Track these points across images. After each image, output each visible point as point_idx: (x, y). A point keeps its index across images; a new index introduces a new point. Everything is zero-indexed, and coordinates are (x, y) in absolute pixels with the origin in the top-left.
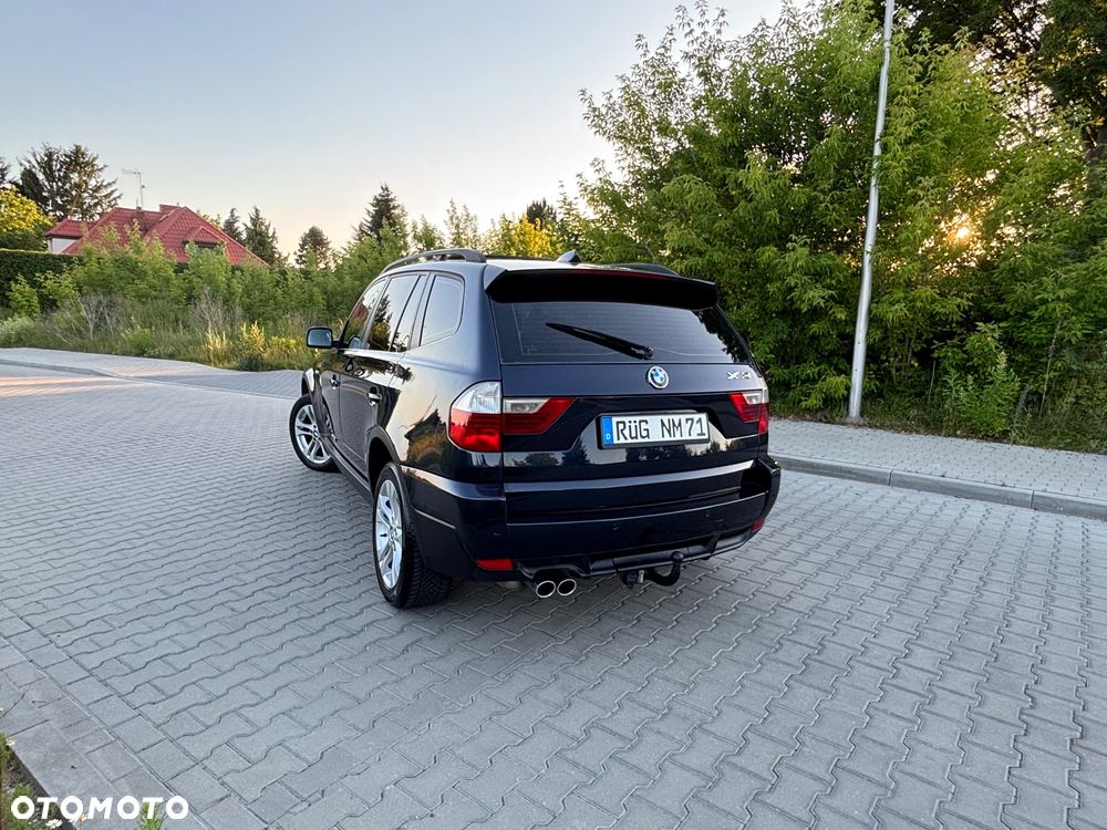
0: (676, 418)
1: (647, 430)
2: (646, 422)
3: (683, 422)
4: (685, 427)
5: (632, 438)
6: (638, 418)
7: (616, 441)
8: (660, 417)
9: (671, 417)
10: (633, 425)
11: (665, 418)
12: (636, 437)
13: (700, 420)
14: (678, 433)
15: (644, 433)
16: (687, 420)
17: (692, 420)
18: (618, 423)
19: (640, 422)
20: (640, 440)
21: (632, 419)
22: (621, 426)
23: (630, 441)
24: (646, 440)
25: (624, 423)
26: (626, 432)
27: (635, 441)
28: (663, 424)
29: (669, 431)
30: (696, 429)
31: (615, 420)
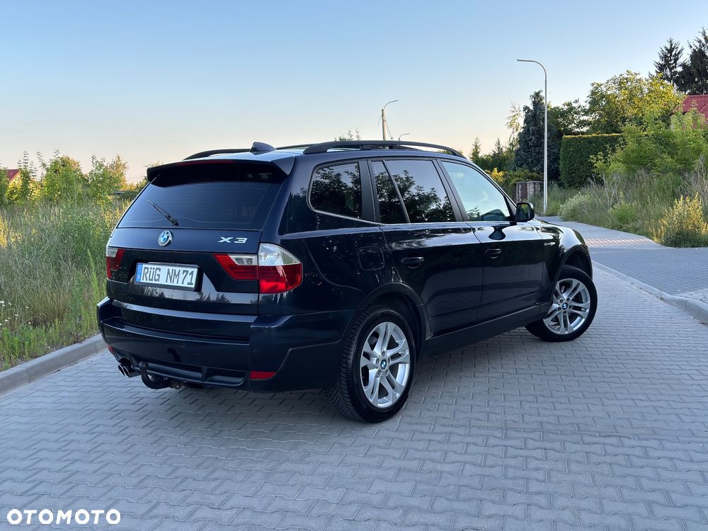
0: (177, 269)
1: (159, 275)
2: (160, 269)
3: (181, 272)
4: (182, 276)
5: (150, 280)
6: (156, 267)
7: (142, 281)
8: (168, 267)
9: (174, 268)
10: (152, 270)
11: (171, 268)
12: (152, 280)
13: (192, 273)
14: (176, 280)
15: (157, 278)
16: (184, 271)
17: (187, 272)
18: (145, 268)
19: (157, 269)
20: (154, 282)
21: (153, 266)
22: (146, 270)
23: (148, 281)
24: (157, 282)
25: (147, 268)
26: (148, 275)
27: (151, 282)
28: (169, 273)
29: (171, 278)
30: (188, 279)
31: (144, 266)
